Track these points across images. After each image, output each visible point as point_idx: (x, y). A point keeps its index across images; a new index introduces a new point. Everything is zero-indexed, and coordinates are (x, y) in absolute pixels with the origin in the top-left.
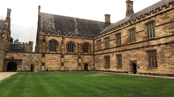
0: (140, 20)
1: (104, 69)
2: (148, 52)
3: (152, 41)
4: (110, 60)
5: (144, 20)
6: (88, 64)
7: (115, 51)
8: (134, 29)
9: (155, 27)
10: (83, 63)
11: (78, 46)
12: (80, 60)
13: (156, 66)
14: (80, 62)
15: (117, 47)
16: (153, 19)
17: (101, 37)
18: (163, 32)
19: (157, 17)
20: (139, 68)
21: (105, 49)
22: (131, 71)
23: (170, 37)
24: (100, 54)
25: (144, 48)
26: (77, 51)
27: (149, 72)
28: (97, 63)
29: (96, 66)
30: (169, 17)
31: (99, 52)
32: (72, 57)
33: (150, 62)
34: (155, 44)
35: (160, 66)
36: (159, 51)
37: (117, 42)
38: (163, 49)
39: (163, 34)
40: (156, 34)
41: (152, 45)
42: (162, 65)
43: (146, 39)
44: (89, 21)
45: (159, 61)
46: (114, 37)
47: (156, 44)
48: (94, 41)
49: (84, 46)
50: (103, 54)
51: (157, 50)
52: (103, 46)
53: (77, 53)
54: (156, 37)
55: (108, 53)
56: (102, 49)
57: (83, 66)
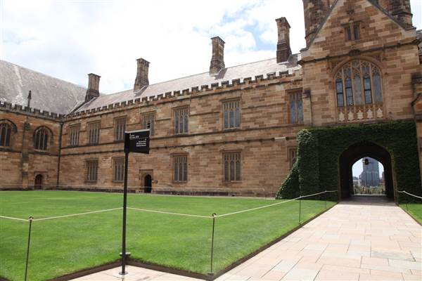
0: (166, 100)
1: (83, 186)
2: (173, 155)
3: (182, 139)
4: (97, 167)
5: (172, 102)
6: (45, 175)
7: (111, 150)
8: (153, 114)
9: (190, 116)
10: (32, 171)
11: (24, 132)
12: (26, 165)
13: (186, 179)
14: (26, 171)
15: (115, 143)
16: (187, 102)
17: (80, 118)
18: (200, 127)
19: (193, 100)
20: (157, 182)
21: (88, 145)
22: (141, 189)
23: (210, 136)
24: (76, 154)
25: (168, 149)
26: (20, 144)
27: (173, 189)
28: (66, 174)
29: (62, 178)
30: (210, 105)
31: (74, 150)
32: (5, 157)
33: (176, 173)
34: (186, 144)
35: (191, 179)
36: (193, 156)
37: (118, 133)
38: (197, 153)
39: (200, 129)
40: (189, 128)
41: (182, 144)
42: (195, 178)
43: (172, 135)
44: (50, 78)
45: (190, 171)
46: (112, 123)
47: (188, 144)
48: (62, 126)
49: (38, 133)
50: (84, 154)
51: (188, 153)
52: (84, 138)
53: (19, 150)
54: (189, 133)
55: (95, 153)
56: (80, 144)
57: (33, 178)
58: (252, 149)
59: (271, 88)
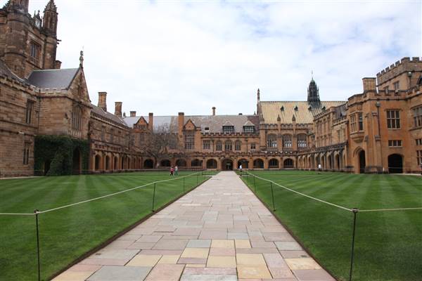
58: (4, 138)
59: (20, 92)
